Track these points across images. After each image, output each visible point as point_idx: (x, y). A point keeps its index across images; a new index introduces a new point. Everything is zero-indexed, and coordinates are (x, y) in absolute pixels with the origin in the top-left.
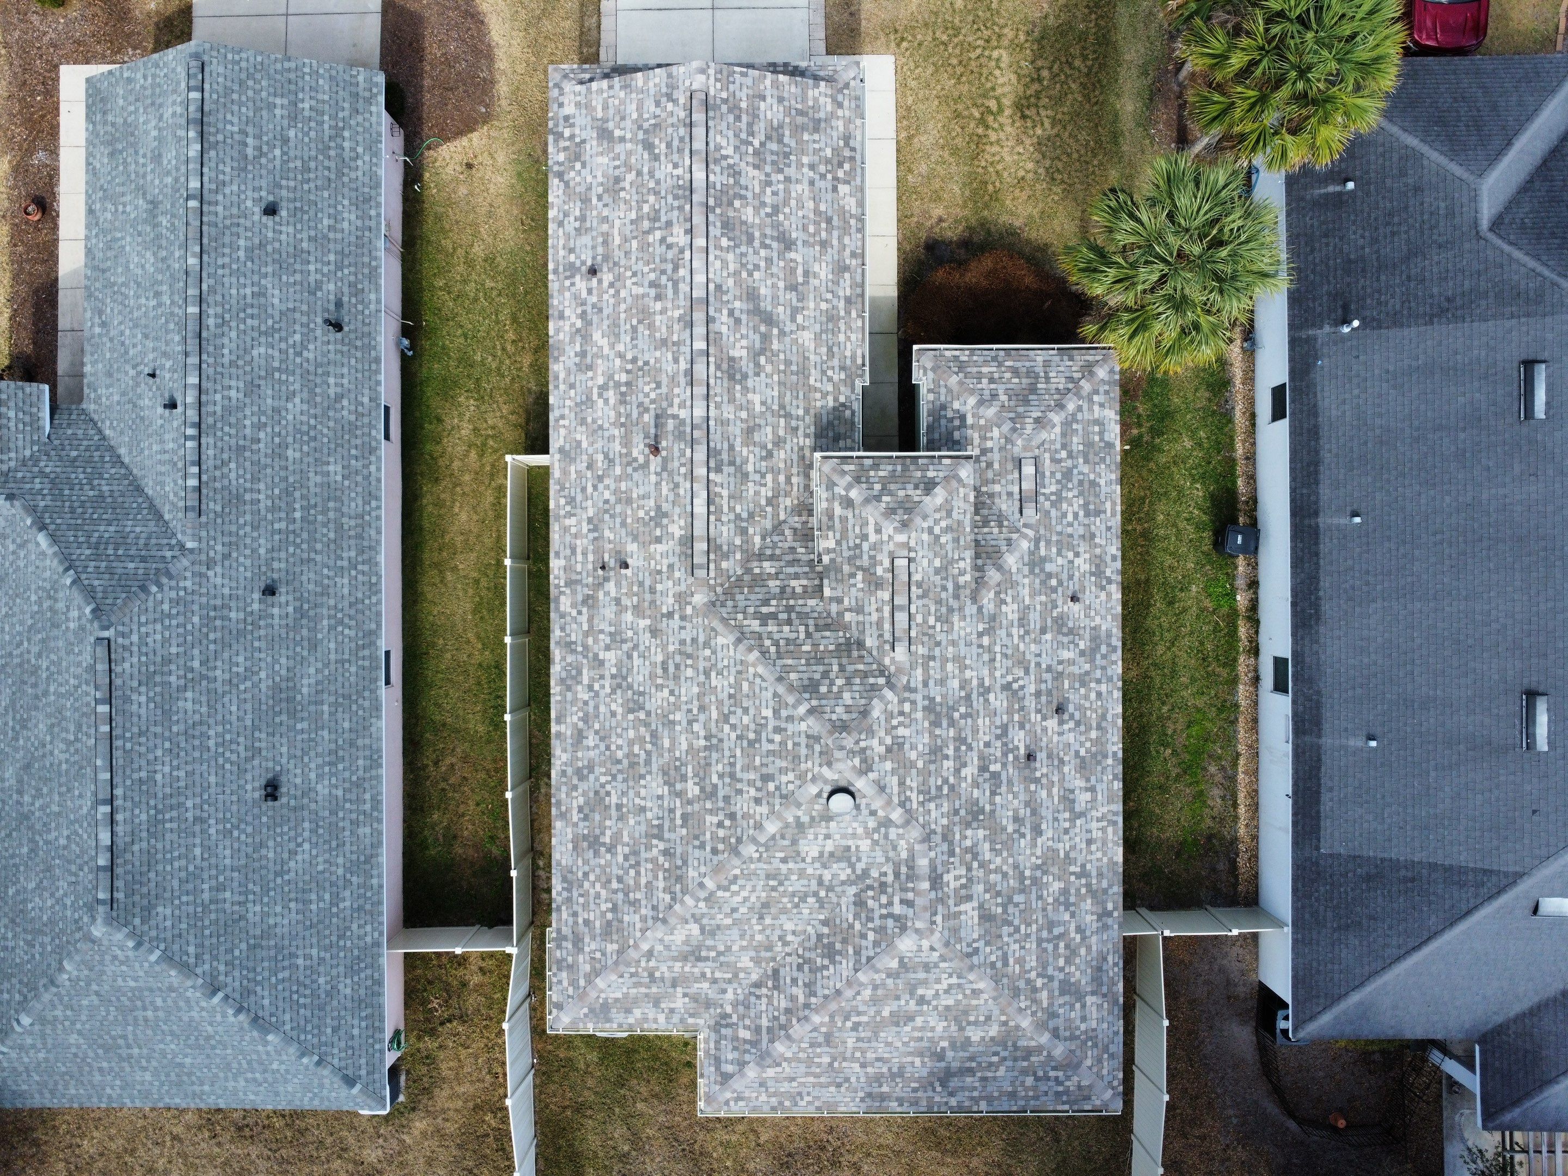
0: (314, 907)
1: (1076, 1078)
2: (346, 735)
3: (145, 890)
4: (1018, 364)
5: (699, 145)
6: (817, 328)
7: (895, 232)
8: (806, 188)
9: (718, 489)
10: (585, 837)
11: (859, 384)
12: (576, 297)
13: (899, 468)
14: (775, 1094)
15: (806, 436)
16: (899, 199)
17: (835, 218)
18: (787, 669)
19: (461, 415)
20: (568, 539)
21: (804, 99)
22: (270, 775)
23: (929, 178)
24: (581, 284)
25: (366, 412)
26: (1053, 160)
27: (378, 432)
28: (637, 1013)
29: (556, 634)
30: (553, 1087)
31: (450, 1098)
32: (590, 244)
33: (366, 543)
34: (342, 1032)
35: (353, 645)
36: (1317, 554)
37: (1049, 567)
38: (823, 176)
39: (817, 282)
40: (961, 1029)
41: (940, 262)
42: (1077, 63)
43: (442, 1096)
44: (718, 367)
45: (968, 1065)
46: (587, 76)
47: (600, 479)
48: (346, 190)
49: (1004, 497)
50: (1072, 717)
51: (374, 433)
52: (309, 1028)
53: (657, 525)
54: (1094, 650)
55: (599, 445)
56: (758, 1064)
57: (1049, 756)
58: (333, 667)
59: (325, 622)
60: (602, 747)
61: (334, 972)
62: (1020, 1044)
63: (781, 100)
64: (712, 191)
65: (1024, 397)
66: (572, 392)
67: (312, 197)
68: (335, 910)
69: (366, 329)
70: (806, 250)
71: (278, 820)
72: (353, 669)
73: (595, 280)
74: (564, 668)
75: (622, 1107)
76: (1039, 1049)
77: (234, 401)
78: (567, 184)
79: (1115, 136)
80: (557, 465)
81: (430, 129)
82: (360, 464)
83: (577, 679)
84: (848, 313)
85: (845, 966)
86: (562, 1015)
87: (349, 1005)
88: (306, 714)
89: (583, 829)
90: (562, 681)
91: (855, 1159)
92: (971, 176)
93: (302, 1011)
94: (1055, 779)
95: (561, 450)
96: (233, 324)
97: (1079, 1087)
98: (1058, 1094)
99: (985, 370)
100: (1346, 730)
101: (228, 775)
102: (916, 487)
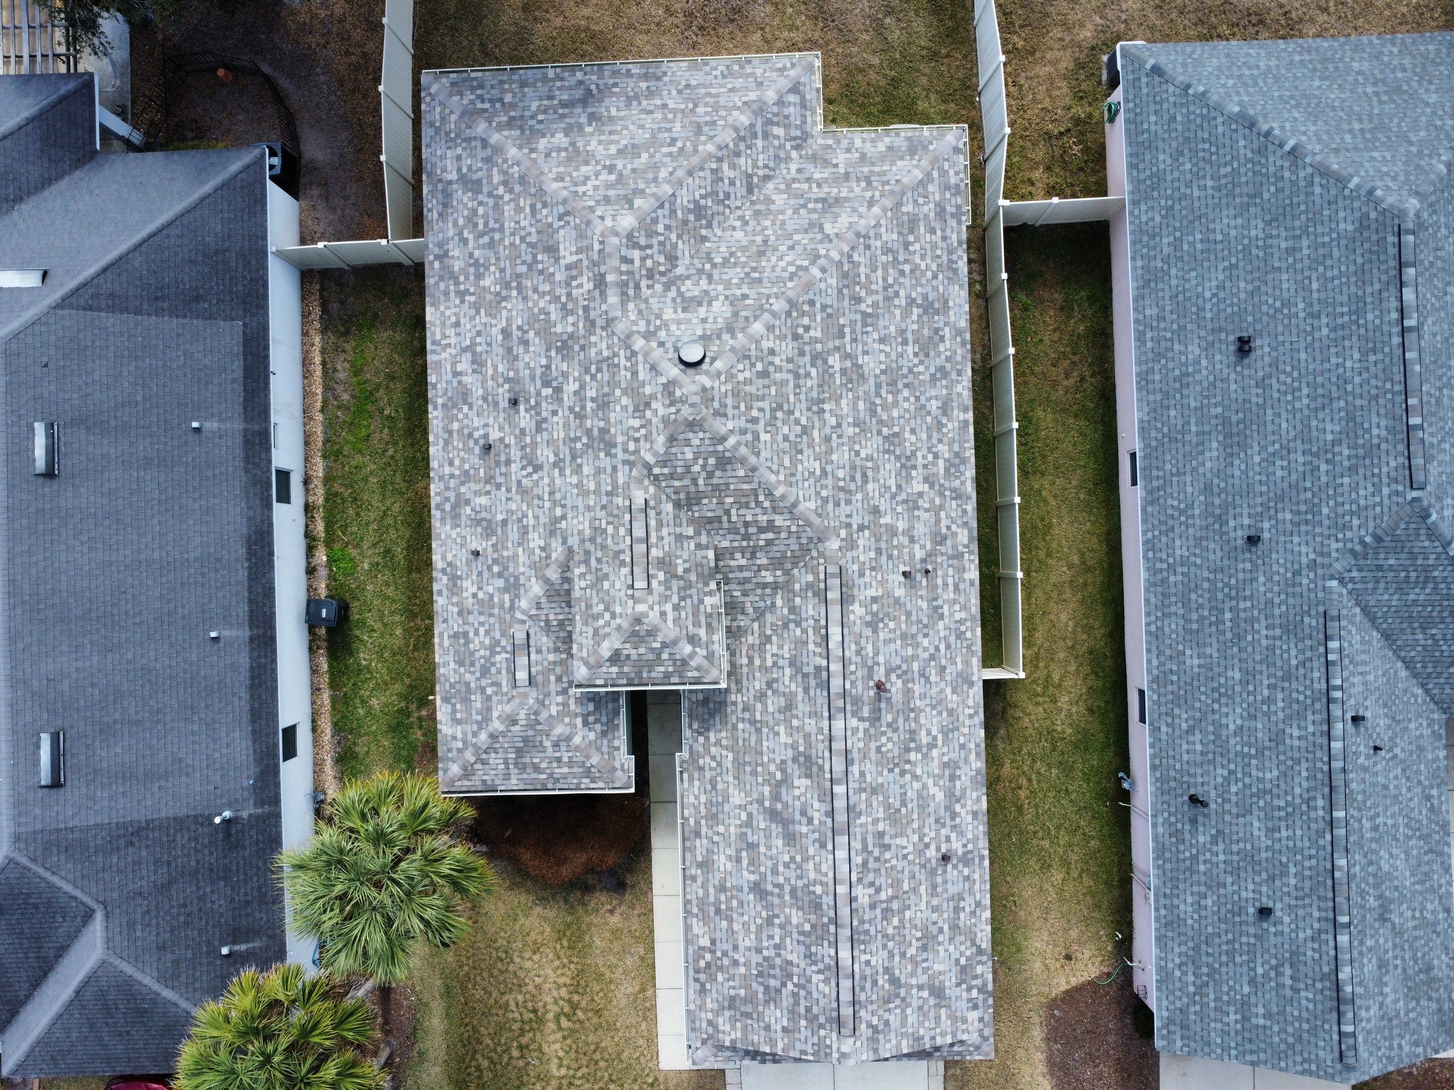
0: (1199, 236)
1: (465, 102)
2: (1173, 402)
3: (1367, 246)
4: (534, 776)
5: (846, 984)
6: (727, 808)
7: (656, 901)
8: (741, 945)
9: (818, 650)
10: (937, 312)
11: (685, 754)
12: (961, 834)
13: (645, 675)
14: (748, 75)
15: (734, 703)
16: (652, 931)
17: (712, 914)
18: (747, 479)
19: (1070, 715)
20: (962, 599)
21: (745, 1028)
22: (1246, 361)
23: (624, 951)
24: (957, 846)
25: (1164, 717)
26: (507, 971)
27: (1150, 698)
28: (881, 147)
29: (971, 507)
30: (960, 75)
31: (1058, 61)
32: (949, 885)
33: (1160, 589)
34: (1166, 117)
35: (1169, 490)
36: (251, 601)
37: (501, 583)
38: (725, 954)
39: (728, 852)
40: (573, 144)
41: (612, 872)
42: (485, 1064)
43: (1066, 62)
44: (821, 768)
45: (566, 111)
46: (956, 1048)
47: (932, 657)
48: (1190, 933)
49: (544, 649)
50: (476, 442)
51: (1155, 697)
52: (1199, 120)
53: (877, 613)
54: (456, 506)
55: (934, 691)
56: (765, 103)
57: (496, 403)
58: (1188, 468)
59: (1197, 512)
60: (923, 399)
61: (1176, 174)
62: (518, 132)
63: (767, 1028)
64: (832, 939)
65: (527, 745)
66: (962, 741)
67: (1223, 926)
68: (1178, 234)
69: (1166, 798)
70: (740, 883)
71: (1236, 319)
72: (1168, 467)
73: (943, 850)
74: (962, 474)
75: (892, 59)
76: (500, 127)
77: (1295, 725)
78: (973, 942)
79: (448, 992)
80: (975, 669)
81: (1107, 993)
82: (1168, 666)
83: (949, 464)
84: (697, 823)
85: (684, 198)
86: (954, 143)
87: (1160, 143)
88: (1213, 421)
89: (939, 321)
90: (964, 461)
91: (670, 20)
92: (583, 953)
93: (1206, 136)
94: (490, 383)
95: (971, 684)
96: (1298, 801)
97: (461, 94)
98: (482, 87)
99: (565, 770)
100: (220, 437)
101: (1288, 360)
102: (628, 657)
